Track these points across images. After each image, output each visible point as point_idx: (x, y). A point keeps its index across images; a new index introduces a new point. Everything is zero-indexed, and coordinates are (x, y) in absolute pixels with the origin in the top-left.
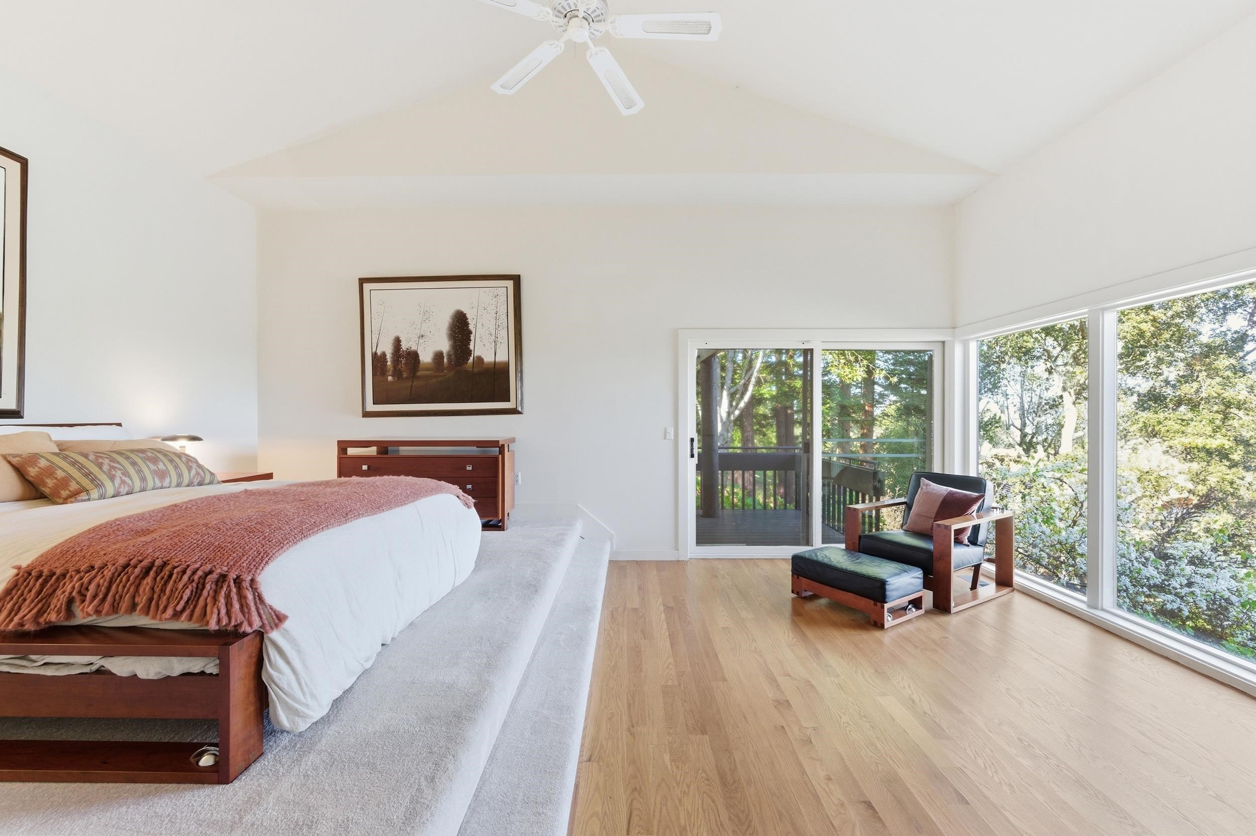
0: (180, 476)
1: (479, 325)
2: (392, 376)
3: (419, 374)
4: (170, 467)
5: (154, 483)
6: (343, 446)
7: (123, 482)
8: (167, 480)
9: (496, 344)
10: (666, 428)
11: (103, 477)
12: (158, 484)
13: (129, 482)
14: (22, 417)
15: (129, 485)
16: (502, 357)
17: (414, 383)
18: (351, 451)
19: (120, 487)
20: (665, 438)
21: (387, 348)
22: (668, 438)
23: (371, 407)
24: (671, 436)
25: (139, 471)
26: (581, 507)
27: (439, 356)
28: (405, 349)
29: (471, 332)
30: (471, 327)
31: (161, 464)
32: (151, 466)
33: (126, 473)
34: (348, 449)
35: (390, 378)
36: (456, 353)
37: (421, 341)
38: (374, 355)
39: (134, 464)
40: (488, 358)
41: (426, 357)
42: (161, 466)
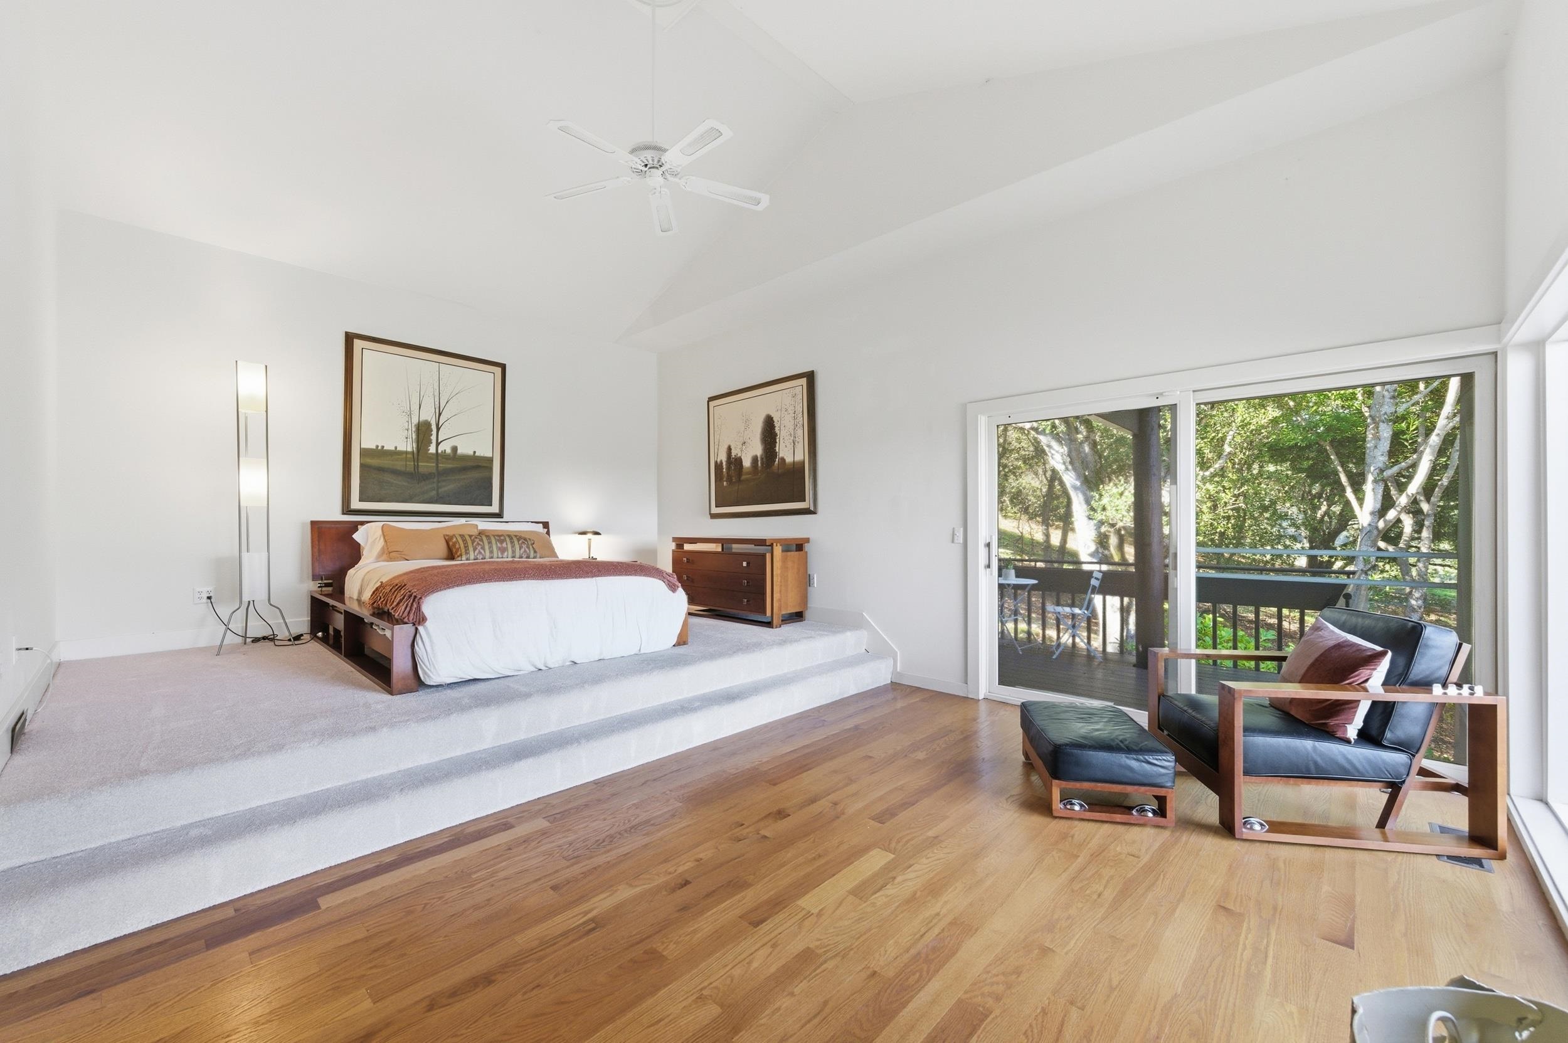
0: (514, 552)
1: (782, 428)
2: (726, 481)
3: (743, 477)
4: (509, 546)
5: (498, 555)
6: (680, 542)
7: (480, 553)
8: (506, 554)
9: (794, 444)
10: (954, 528)
11: (471, 549)
12: (500, 556)
13: (483, 552)
14: (502, 518)
15: (483, 555)
16: (799, 457)
17: (740, 487)
18: (687, 547)
19: (477, 555)
20: (953, 542)
21: (723, 457)
22: (956, 541)
23: (715, 510)
24: (960, 539)
25: (491, 547)
26: (867, 617)
27: (755, 460)
28: (733, 457)
29: (776, 435)
30: (777, 429)
31: (505, 543)
32: (499, 545)
33: (483, 548)
34: (685, 545)
35: (725, 483)
36: (766, 457)
37: (744, 447)
38: (716, 463)
39: (490, 543)
40: (789, 459)
41: (747, 463)
42: (504, 545)
